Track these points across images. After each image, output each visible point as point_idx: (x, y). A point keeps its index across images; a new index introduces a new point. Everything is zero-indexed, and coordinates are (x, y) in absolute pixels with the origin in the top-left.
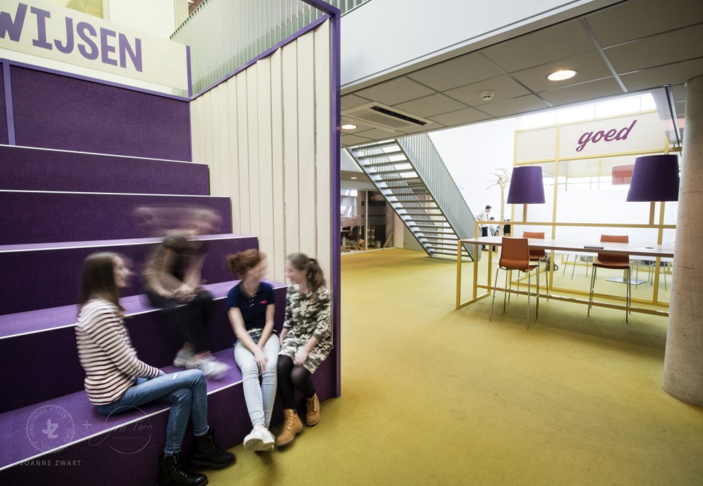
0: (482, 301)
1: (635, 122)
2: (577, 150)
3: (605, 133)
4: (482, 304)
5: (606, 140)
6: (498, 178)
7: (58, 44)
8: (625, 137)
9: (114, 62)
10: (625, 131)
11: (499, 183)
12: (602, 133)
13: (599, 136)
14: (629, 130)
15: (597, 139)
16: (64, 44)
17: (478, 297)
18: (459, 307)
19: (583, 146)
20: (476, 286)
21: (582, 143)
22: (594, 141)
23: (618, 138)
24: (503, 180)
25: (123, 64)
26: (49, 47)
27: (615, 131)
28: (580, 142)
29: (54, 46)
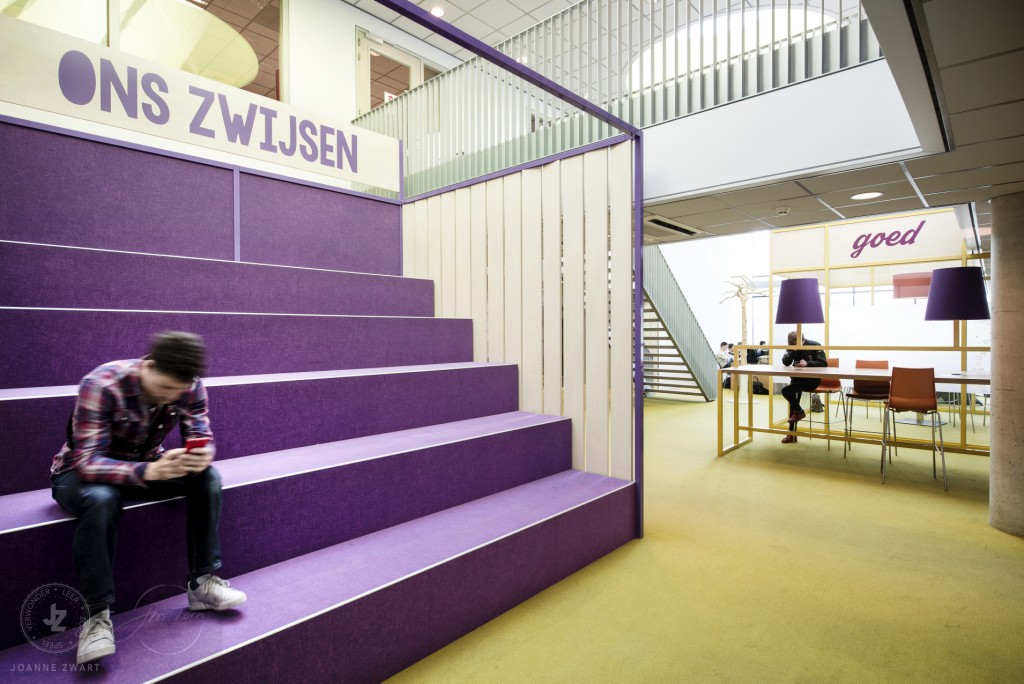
0: (745, 447)
1: (923, 223)
2: (852, 255)
3: (887, 236)
4: (747, 450)
5: (888, 244)
6: (737, 289)
7: (282, 145)
8: (911, 241)
9: (330, 163)
10: (912, 234)
11: (738, 295)
12: (882, 235)
13: (879, 239)
14: (916, 233)
15: (877, 242)
16: (288, 146)
17: (740, 442)
18: (722, 454)
19: (859, 252)
20: (737, 428)
21: (858, 248)
22: (873, 245)
23: (903, 242)
24: (743, 291)
25: (340, 166)
26: (273, 149)
27: (899, 233)
28: (855, 246)
29: (279, 149)
